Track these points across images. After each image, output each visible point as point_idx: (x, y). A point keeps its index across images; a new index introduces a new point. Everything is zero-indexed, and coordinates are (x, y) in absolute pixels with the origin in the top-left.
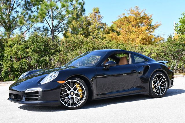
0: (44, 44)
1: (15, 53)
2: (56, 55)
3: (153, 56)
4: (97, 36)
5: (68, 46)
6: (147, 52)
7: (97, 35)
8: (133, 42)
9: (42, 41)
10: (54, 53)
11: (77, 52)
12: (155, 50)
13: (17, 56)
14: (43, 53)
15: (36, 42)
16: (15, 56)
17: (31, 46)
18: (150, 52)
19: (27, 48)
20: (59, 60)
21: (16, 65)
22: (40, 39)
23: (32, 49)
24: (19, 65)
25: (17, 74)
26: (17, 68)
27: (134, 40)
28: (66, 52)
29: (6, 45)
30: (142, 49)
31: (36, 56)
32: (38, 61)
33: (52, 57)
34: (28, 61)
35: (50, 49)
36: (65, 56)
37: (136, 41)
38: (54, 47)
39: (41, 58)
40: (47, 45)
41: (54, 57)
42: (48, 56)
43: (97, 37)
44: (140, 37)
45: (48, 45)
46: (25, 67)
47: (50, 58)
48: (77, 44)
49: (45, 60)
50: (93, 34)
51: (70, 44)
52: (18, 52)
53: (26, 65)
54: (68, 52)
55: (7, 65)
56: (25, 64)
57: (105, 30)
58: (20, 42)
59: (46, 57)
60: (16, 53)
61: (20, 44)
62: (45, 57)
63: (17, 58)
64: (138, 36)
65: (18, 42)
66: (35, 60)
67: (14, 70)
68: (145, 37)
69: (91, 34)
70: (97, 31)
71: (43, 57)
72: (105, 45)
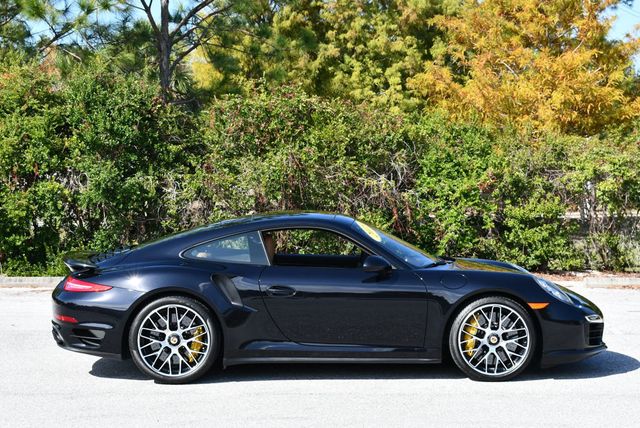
0: (138, 119)
1: (13, 154)
2: (186, 165)
3: (604, 193)
4: (362, 46)
5: (242, 129)
6: (582, 169)
7: (358, 41)
8: (526, 117)
9: (129, 106)
10: (179, 158)
11: (278, 158)
12: (614, 164)
13: (20, 167)
14: (134, 158)
15: (104, 104)
16: (12, 164)
17: (80, 121)
18: (595, 171)
19: (64, 130)
20: (199, 191)
21: (16, 204)
22: (121, 95)
23: (88, 137)
24: (28, 207)
25: (18, 243)
26: (21, 218)
27: (529, 108)
28: (230, 156)
30: (561, 155)
31: (104, 171)
32: (109, 193)
33: (170, 177)
34: (66, 192)
35: (164, 138)
36: (226, 170)
37: (541, 112)
38: (179, 128)
39: (123, 180)
40: (148, 120)
41: (180, 176)
42: (154, 169)
43: (359, 48)
44: (558, 97)
45: (153, 121)
46: (51, 216)
47: (160, 179)
48: (282, 122)
49: (141, 188)
50: (341, 36)
51: (250, 120)
52: (25, 148)
53: (60, 206)
54: (240, 152)
56: (55, 205)
57: (401, 15)
58: (32, 102)
59: (146, 173)
60: (17, 153)
61: (30, 112)
62: (139, 174)
63: (18, 173)
64: (547, 92)
65: (21, 102)
66: (98, 186)
67: (5, 227)
68: (579, 98)
69: (330, 34)
70: (358, 23)
71: (131, 173)
72: (401, 131)
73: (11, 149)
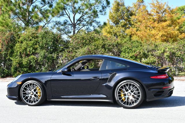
1: (24, 50)
6: (161, 50)
10: (63, 50)
11: (85, 49)
12: (169, 49)
13: (26, 52)
14: (52, 50)
15: (46, 38)
16: (24, 52)
17: (40, 42)
18: (164, 50)
21: (25, 61)
23: (41, 45)
24: (27, 62)
25: (25, 70)
26: (26, 64)
29: (18, 40)
33: (60, 54)
34: (35, 58)
40: (56, 41)
42: (57, 52)
46: (33, 64)
47: (58, 55)
49: (52, 57)
53: (34, 61)
55: (16, 61)
58: (31, 38)
59: (55, 53)
60: (26, 49)
63: (25, 54)
65: (29, 38)
67: (23, 66)
71: (51, 53)
72: (116, 42)
73: (24, 48)
